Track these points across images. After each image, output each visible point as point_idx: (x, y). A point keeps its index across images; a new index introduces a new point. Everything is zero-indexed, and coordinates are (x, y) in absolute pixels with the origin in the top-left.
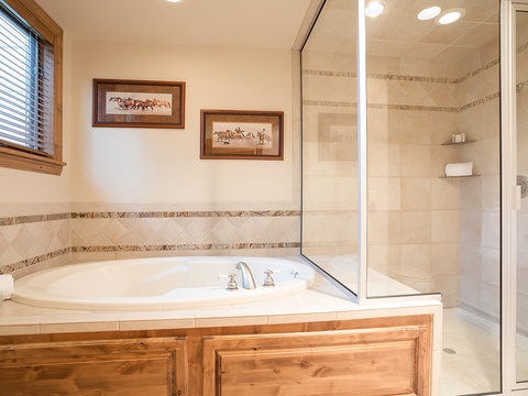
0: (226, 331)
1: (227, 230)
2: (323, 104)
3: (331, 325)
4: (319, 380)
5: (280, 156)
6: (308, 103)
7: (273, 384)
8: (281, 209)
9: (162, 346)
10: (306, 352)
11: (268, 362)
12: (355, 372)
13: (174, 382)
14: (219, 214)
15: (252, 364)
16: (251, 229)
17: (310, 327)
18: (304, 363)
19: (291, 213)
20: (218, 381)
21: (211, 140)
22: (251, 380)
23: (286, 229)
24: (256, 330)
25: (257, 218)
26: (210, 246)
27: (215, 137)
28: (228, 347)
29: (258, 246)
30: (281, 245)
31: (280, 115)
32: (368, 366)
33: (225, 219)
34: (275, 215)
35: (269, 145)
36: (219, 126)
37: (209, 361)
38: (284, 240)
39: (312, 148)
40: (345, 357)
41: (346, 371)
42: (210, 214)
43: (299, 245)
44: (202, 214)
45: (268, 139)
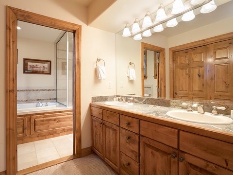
0: (36, 114)
1: (33, 95)
2: (63, 59)
3: (60, 112)
4: (58, 123)
5: (50, 73)
6: (59, 59)
7: (48, 125)
8: (50, 89)
9: (21, 118)
10: (55, 117)
11: (46, 120)
12: (66, 121)
13: (24, 127)
14: (30, 90)
15: (43, 121)
16: (40, 95)
17: (56, 112)
18: (55, 120)
19: (53, 90)
20: (35, 125)
21: (27, 68)
22: (43, 124)
23: (52, 94)
24: (44, 114)
25: (43, 91)
26: (27, 100)
27: (29, 67)
28: (37, 118)
29: (43, 100)
30: (50, 99)
31: (50, 62)
32: (69, 120)
33: (32, 92)
34: (49, 90)
35: (46, 70)
36: (30, 64)
37: (32, 121)
38: (51, 98)
39: (60, 71)
40: (64, 118)
41: (64, 121)
42: (27, 90)
43: (56, 99)
44: (24, 91)
45: (46, 68)
